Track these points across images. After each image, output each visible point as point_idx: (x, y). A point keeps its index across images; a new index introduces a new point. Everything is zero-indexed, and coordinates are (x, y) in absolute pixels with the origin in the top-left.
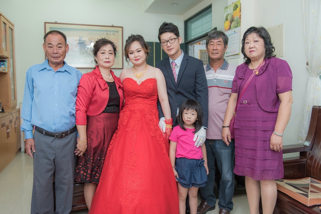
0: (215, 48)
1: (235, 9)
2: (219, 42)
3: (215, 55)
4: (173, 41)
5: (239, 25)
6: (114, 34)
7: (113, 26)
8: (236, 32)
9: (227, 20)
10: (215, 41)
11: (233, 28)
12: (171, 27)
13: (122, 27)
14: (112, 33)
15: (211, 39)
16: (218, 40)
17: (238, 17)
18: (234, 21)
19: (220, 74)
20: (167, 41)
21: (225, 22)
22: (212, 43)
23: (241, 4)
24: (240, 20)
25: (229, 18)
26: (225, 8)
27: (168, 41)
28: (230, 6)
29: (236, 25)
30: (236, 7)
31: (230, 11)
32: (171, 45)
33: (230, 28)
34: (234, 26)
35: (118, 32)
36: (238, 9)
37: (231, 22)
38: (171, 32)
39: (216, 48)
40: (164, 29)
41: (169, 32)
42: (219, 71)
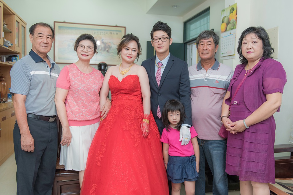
0: (205, 48)
1: (231, 12)
2: (209, 42)
3: (205, 55)
4: (165, 40)
5: (234, 28)
6: (117, 34)
7: (116, 26)
8: (231, 34)
9: (223, 22)
10: (205, 41)
11: (229, 30)
12: (165, 27)
13: (125, 27)
14: (115, 32)
15: (201, 39)
16: (208, 40)
17: (234, 19)
18: (231, 23)
19: (211, 74)
20: (159, 39)
21: (221, 24)
22: (202, 43)
23: (237, 7)
24: (236, 23)
25: (226, 20)
26: (222, 11)
27: (161, 39)
28: (227, 9)
29: (232, 27)
30: (232, 10)
31: (227, 13)
32: (162, 43)
33: (226, 30)
34: (230, 29)
35: (121, 31)
36: (234, 12)
37: (227, 24)
38: (165, 31)
39: (207, 48)
40: (159, 26)
41: (163, 30)
42: (210, 70)
